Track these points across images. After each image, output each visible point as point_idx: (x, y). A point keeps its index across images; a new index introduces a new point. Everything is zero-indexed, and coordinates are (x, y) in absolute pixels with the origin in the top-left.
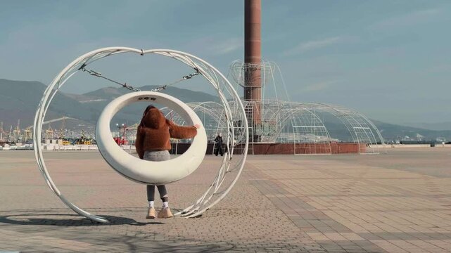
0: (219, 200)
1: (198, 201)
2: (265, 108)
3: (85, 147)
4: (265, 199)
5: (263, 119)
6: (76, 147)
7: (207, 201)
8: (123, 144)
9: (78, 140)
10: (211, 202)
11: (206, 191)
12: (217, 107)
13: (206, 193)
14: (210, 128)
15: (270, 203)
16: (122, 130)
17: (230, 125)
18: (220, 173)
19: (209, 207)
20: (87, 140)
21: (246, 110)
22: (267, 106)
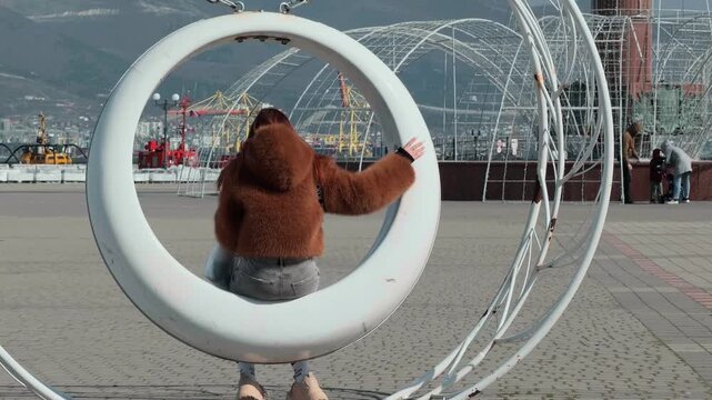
0: (513, 362)
1: (439, 370)
2: (665, 39)
3: (50, 173)
4: (668, 361)
5: (657, 76)
6: (20, 172)
7: (468, 369)
8: (179, 162)
9: (26, 148)
10: (483, 368)
11: (469, 331)
12: (497, 37)
13: (469, 340)
14: (474, 107)
15: (685, 371)
16: (173, 115)
17: (551, 109)
18: (517, 270)
19: (480, 386)
20: (57, 148)
21: (600, 47)
22: (670, 33)
